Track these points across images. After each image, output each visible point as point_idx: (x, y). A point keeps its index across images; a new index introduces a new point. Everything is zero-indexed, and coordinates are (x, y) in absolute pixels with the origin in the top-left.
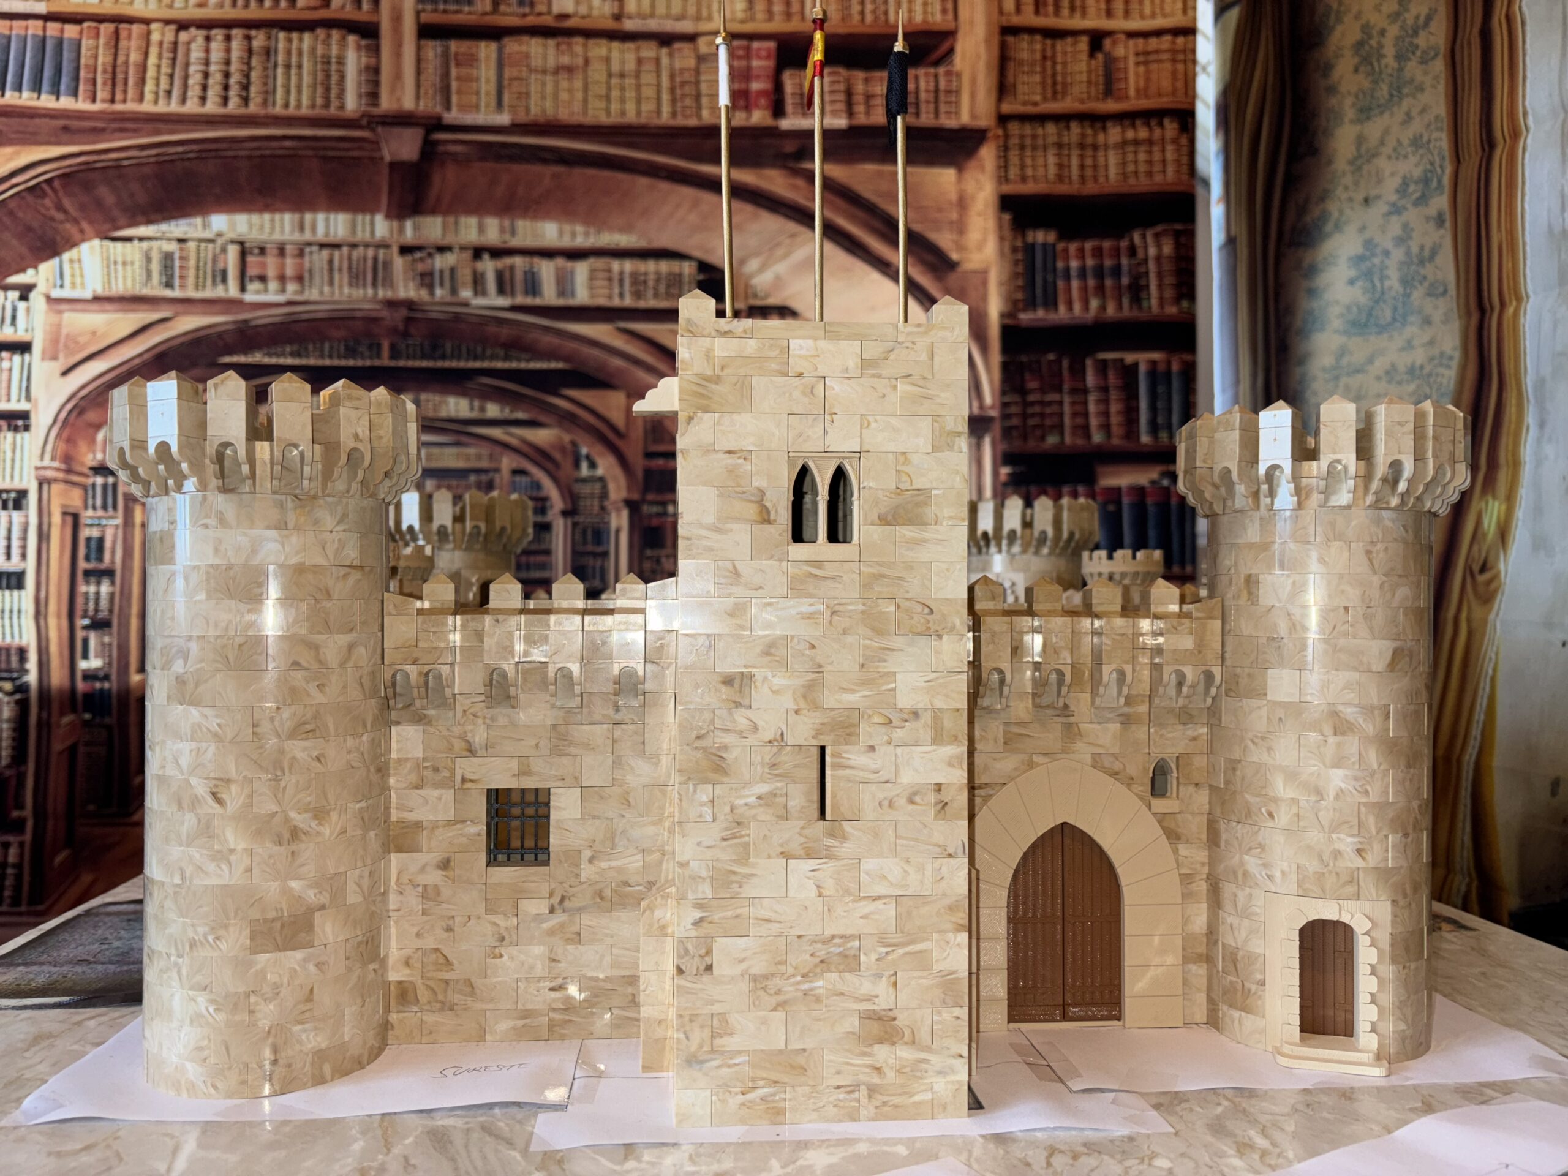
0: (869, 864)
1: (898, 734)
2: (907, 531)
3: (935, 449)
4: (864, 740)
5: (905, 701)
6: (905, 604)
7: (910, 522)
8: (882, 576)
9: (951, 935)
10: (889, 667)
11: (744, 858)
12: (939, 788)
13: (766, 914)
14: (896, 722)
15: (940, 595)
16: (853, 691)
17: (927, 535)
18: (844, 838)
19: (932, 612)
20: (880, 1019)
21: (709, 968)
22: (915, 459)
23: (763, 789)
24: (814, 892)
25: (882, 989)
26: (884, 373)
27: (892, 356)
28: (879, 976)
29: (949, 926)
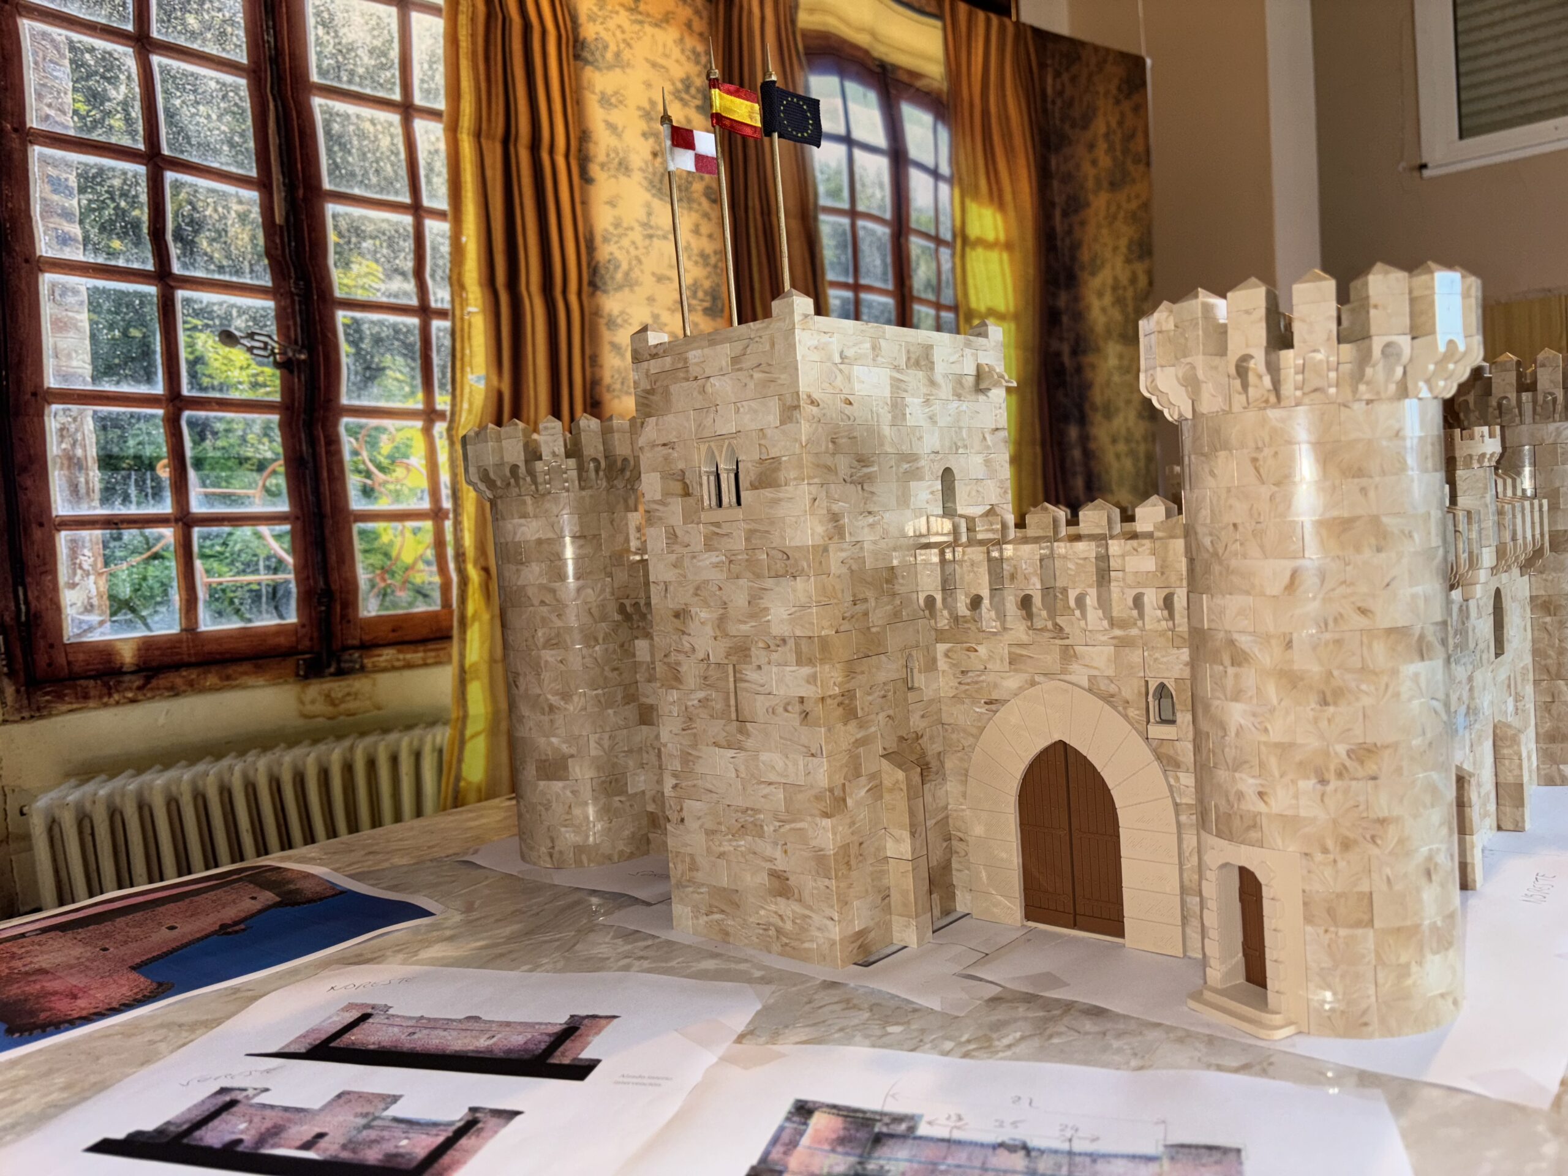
0: (765, 756)
1: (775, 656)
2: (768, 493)
3: (782, 423)
4: (755, 662)
5: (777, 630)
6: (773, 553)
7: (770, 485)
8: (756, 531)
9: (818, 820)
10: (764, 603)
11: (694, 746)
12: (802, 700)
13: (710, 786)
14: (773, 648)
15: (793, 544)
16: (745, 623)
17: (781, 495)
18: (748, 734)
19: (788, 558)
20: (779, 877)
21: (682, 820)
22: (769, 432)
23: (701, 695)
24: (734, 775)
25: (778, 854)
26: (744, 365)
27: (748, 351)
28: (776, 844)
29: (817, 812)
